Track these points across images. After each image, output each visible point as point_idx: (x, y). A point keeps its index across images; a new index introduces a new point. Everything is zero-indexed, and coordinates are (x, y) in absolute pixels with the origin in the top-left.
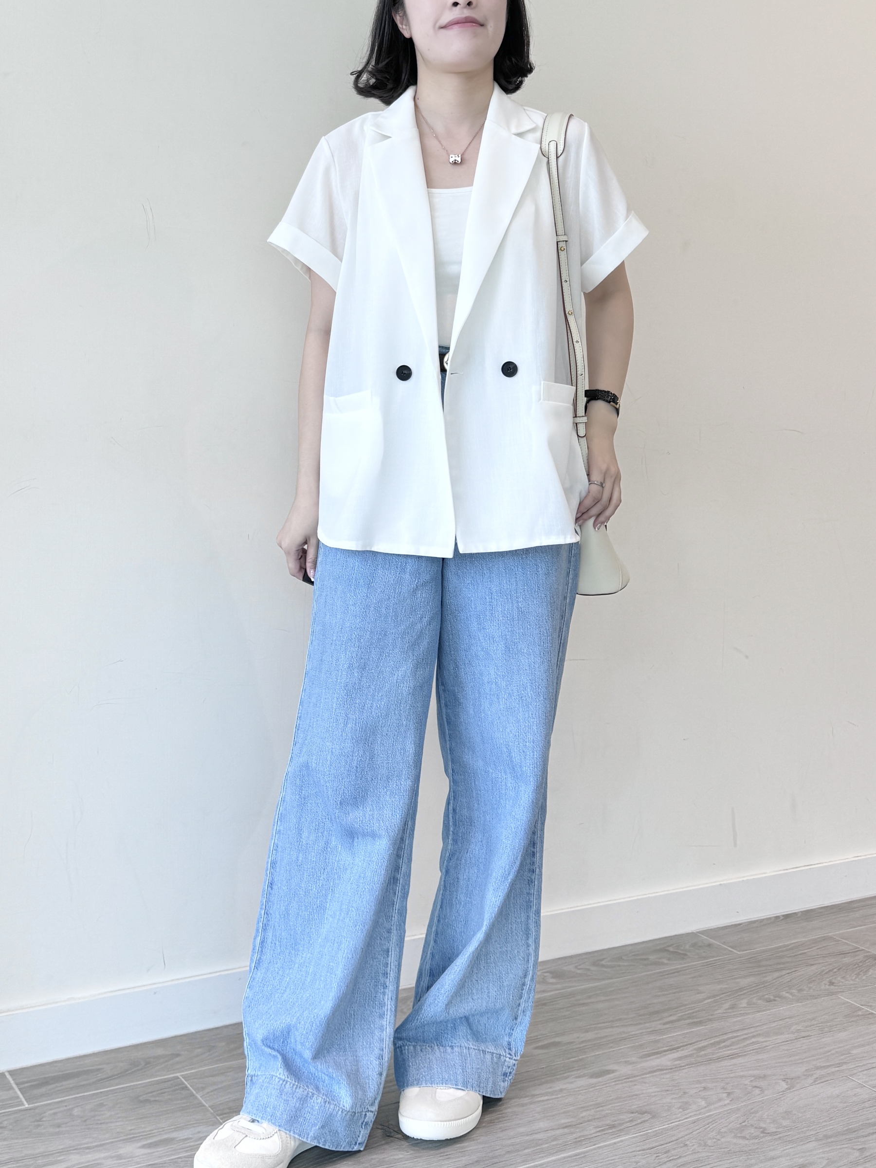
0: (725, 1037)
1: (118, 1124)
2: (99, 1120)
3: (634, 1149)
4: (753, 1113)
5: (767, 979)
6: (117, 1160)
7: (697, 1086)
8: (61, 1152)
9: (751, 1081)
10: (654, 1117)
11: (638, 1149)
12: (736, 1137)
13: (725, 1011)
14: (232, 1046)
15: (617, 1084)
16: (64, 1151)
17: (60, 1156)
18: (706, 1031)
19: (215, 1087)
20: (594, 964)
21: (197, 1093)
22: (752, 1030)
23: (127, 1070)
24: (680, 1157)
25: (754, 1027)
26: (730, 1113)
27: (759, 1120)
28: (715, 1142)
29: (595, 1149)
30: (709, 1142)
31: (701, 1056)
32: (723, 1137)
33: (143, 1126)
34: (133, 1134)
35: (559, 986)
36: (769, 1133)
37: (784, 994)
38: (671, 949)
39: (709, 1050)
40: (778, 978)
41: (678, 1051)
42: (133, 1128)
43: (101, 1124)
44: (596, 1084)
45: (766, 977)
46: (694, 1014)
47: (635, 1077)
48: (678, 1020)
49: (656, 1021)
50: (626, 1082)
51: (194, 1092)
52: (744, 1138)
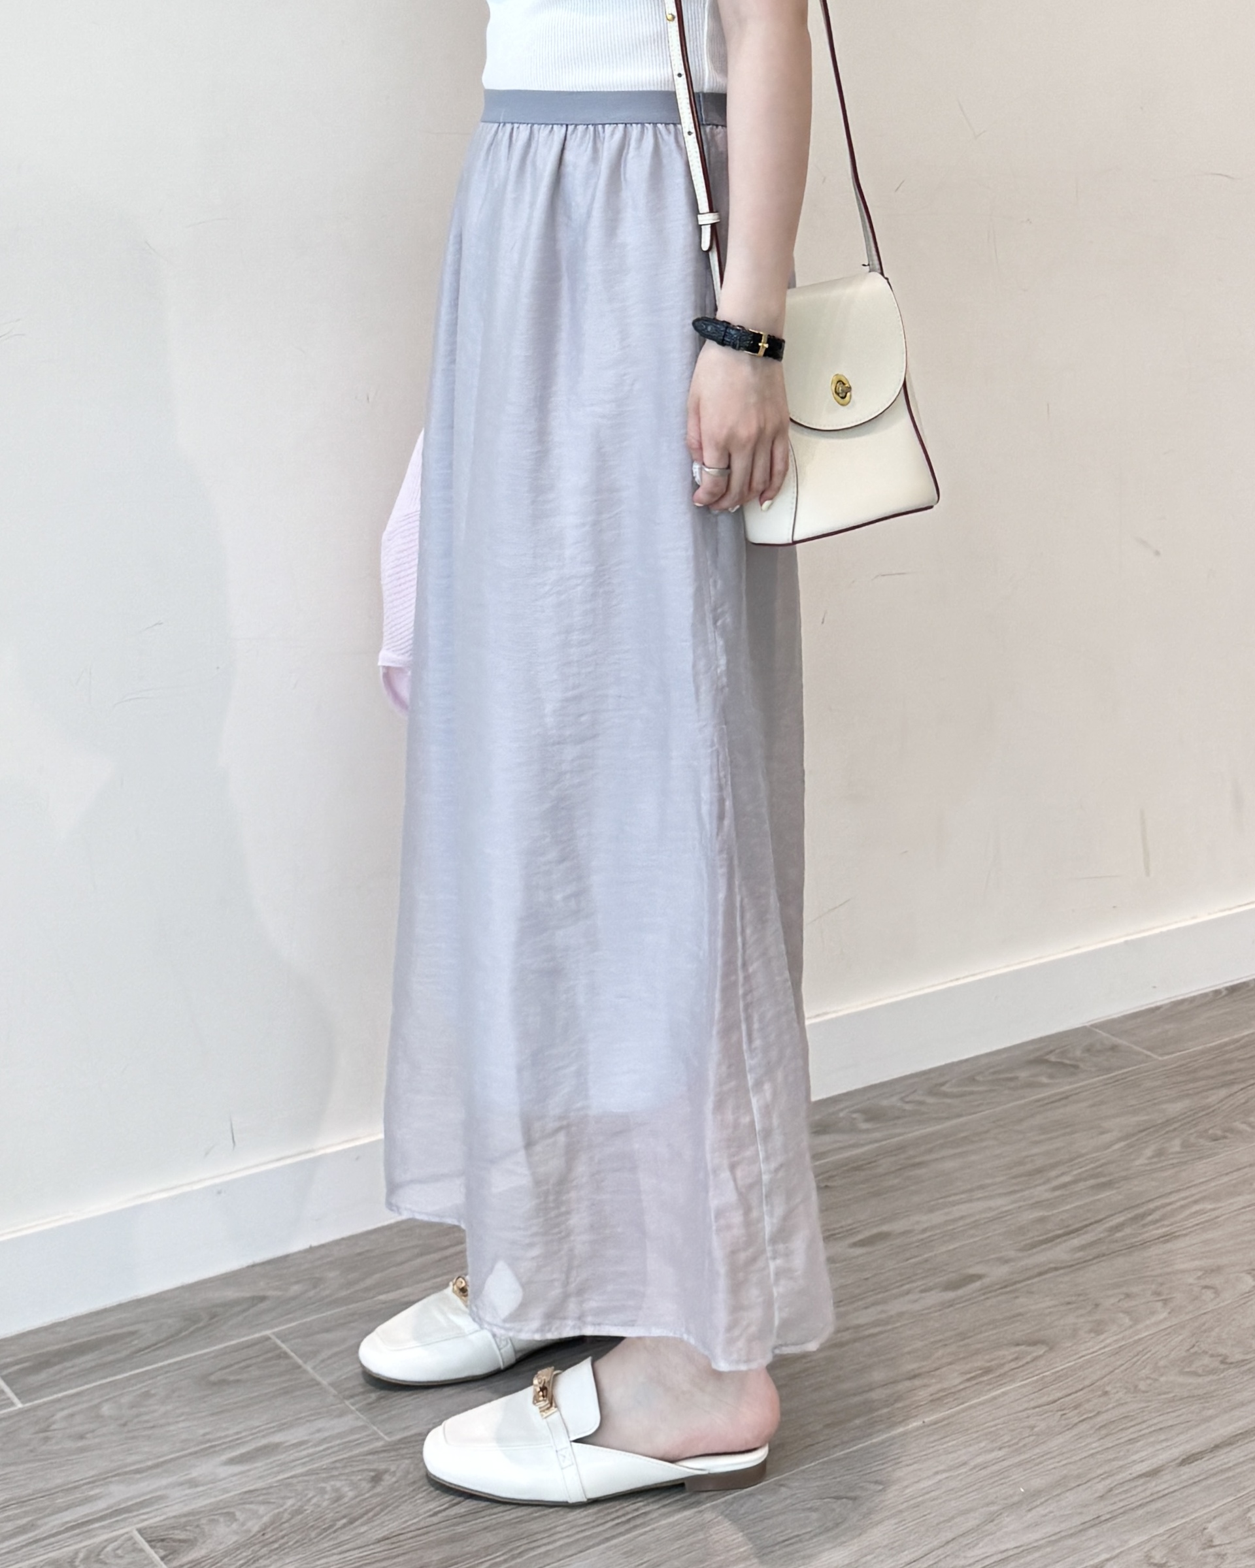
0: (1152, 1206)
1: (181, 1425)
2: (147, 1421)
3: (1026, 1406)
4: (1205, 1331)
5: (1209, 1100)
6: (190, 1488)
7: (1116, 1291)
8: (92, 1482)
9: (1199, 1278)
10: (1051, 1349)
11: (1032, 1404)
12: (1182, 1373)
13: (1146, 1162)
14: (352, 1276)
15: (988, 1298)
16: (99, 1480)
17: (92, 1489)
18: (1120, 1197)
19: (336, 1349)
20: (931, 1092)
21: (305, 1362)
22: (1194, 1191)
23: (180, 1331)
24: (1099, 1413)
25: (1195, 1185)
26: (1169, 1334)
27: (1215, 1343)
28: (1150, 1385)
29: (963, 1410)
30: (1142, 1386)
31: (1116, 1241)
32: (1162, 1375)
33: (224, 1425)
34: (209, 1441)
35: (877, 1135)
36: (1231, 1363)
37: (1239, 1125)
38: (1052, 1058)
39: (1128, 1230)
40: (1227, 1097)
41: (1078, 1236)
42: (208, 1430)
43: (153, 1427)
44: (954, 1300)
45: (1207, 1097)
46: (1100, 1170)
47: (1015, 1283)
48: (1075, 1182)
49: (1040, 1185)
50: (1002, 1294)
51: (300, 1362)
52: (1195, 1374)
